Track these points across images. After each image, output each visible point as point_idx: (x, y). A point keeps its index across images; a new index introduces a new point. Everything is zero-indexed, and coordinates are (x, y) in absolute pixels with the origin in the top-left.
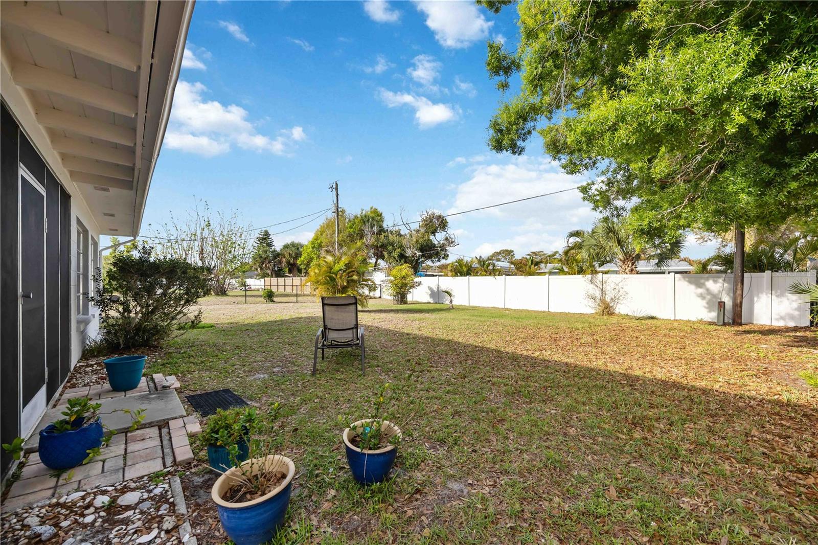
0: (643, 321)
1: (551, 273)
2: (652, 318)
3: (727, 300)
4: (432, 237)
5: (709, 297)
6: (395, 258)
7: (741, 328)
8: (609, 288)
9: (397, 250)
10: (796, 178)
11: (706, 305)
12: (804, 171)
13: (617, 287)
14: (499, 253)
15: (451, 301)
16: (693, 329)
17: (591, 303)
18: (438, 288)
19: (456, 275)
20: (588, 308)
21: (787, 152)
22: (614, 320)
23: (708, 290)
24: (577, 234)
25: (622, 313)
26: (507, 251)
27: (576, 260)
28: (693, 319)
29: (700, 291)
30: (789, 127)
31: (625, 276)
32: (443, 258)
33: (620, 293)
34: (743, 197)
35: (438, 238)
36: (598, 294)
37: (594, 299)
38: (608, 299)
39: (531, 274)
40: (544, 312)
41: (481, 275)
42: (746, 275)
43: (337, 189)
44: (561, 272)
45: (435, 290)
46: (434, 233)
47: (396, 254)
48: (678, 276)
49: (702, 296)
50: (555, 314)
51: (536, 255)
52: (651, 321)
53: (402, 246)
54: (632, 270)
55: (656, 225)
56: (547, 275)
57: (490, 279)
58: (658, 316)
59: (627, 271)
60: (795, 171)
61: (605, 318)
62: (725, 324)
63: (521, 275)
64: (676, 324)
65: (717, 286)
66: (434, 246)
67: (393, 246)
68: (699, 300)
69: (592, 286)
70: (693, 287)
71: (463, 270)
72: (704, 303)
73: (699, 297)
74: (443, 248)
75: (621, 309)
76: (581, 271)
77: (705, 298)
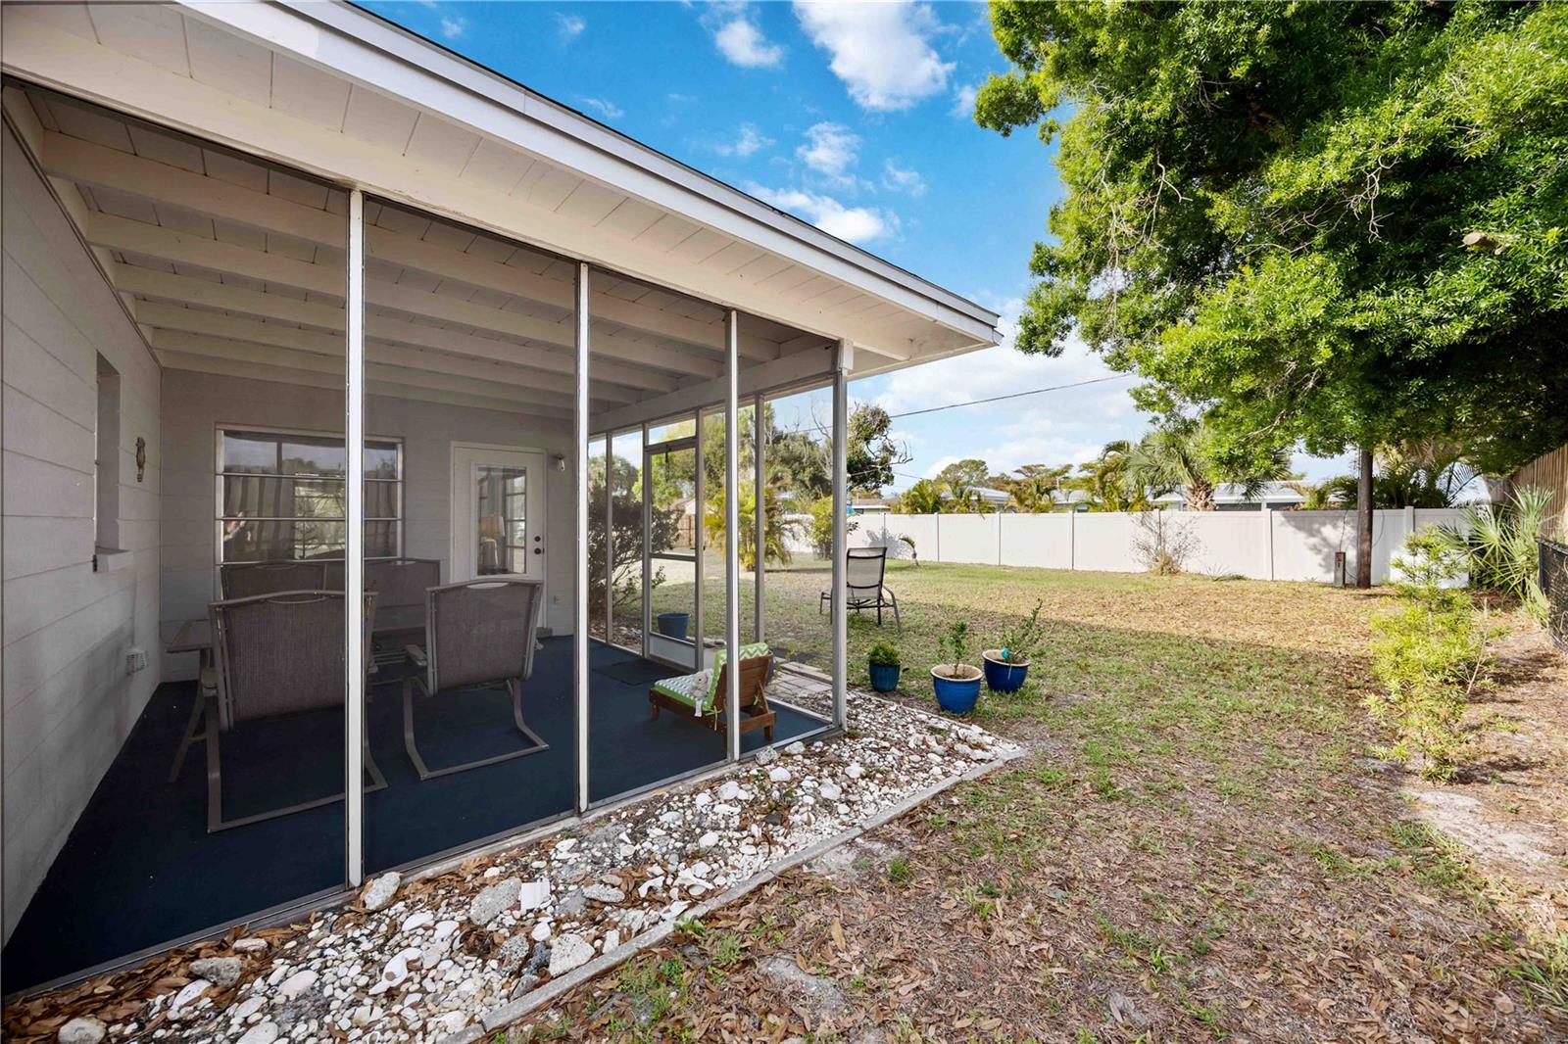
0: (1224, 583)
1: (1077, 508)
2: (1239, 578)
3: (1352, 555)
4: (865, 447)
5: (1326, 550)
6: (803, 482)
7: (1368, 591)
8: (1169, 533)
9: (808, 470)
11: (1323, 563)
13: (1183, 532)
15: (915, 555)
16: (1297, 592)
17: (1142, 555)
18: (884, 534)
19: (914, 511)
20: (1137, 564)
22: (1180, 581)
23: (1324, 540)
24: (1119, 447)
25: (1191, 570)
27: (1117, 489)
28: (1301, 579)
29: (1313, 540)
31: (1195, 513)
32: (886, 482)
33: (1189, 541)
35: (874, 449)
36: (1153, 541)
37: (1147, 549)
38: (1169, 550)
39: (1043, 510)
40: (1067, 571)
41: (959, 512)
42: (1375, 512)
44: (1092, 506)
45: (880, 536)
46: (867, 439)
47: (806, 476)
48: (1277, 514)
49: (1315, 549)
50: (1085, 574)
52: (1237, 582)
53: (815, 463)
54: (1206, 504)
56: (1071, 512)
57: (974, 518)
58: (1247, 576)
59: (1198, 505)
61: (1166, 578)
62: (1346, 586)
63: (1028, 512)
64: (1273, 587)
65: (1341, 533)
66: (869, 462)
67: (801, 463)
68: (1311, 554)
69: (1144, 529)
70: (1301, 536)
71: (924, 502)
72: (1319, 559)
73: (1311, 549)
74: (884, 464)
75: (1190, 565)
76: (1125, 506)
77: (1319, 552)
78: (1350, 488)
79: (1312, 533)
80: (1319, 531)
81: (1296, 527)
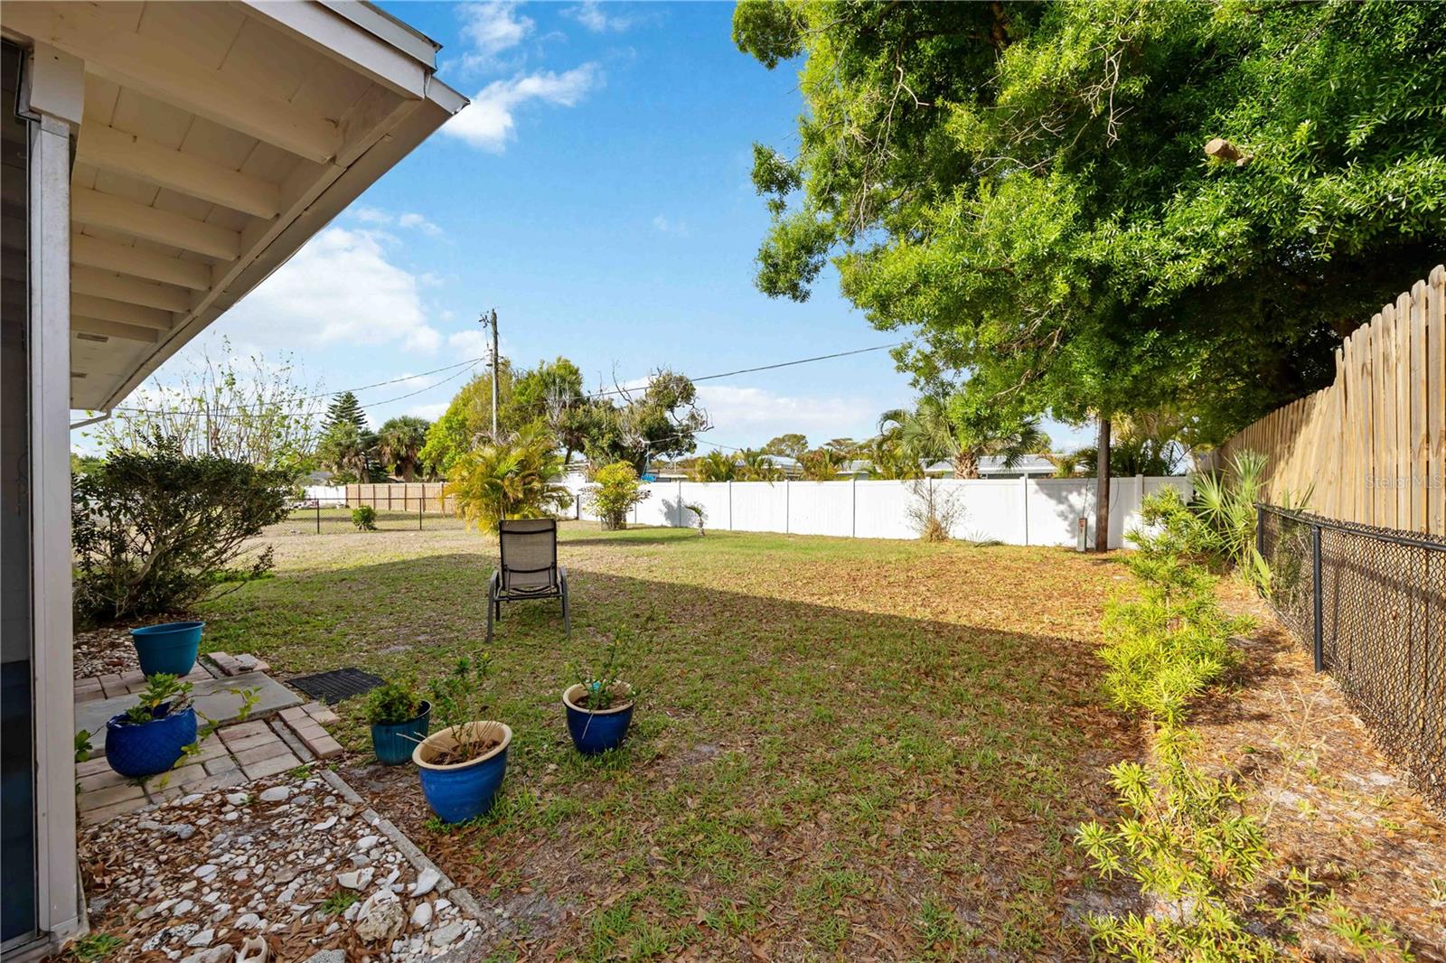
0: (984, 549)
1: (858, 476)
2: (997, 544)
3: (1092, 520)
4: (668, 414)
5: (1071, 516)
6: (603, 449)
8: (939, 500)
9: (607, 436)
10: (1139, 359)
11: (1069, 528)
12: (1148, 351)
13: (951, 499)
14: (782, 441)
15: (701, 524)
17: (915, 523)
18: (679, 502)
19: (708, 479)
20: (910, 531)
21: (1130, 326)
22: (944, 547)
23: (1071, 506)
24: (895, 416)
25: (958, 537)
26: (795, 436)
27: (893, 457)
28: (1050, 544)
29: (1063, 507)
30: (1126, 297)
31: (962, 481)
32: (687, 450)
33: (955, 508)
34: (1087, 378)
35: (678, 416)
36: (924, 509)
37: (919, 516)
38: (938, 517)
39: (826, 478)
40: (847, 538)
41: (750, 480)
42: (1111, 480)
43: (495, 324)
44: (872, 474)
45: (675, 505)
46: (671, 407)
47: (604, 443)
48: (1031, 481)
49: (1063, 515)
50: (864, 540)
51: (841, 444)
52: (995, 549)
53: (615, 429)
54: (971, 472)
55: (985, 413)
56: (852, 480)
57: (765, 485)
58: (1006, 542)
59: (964, 473)
60: (1136, 350)
61: (933, 545)
62: (1088, 550)
63: (813, 480)
64: (1024, 552)
65: (1083, 500)
66: (672, 429)
67: (600, 429)
68: (1060, 520)
69: (917, 497)
70: (1053, 502)
71: (721, 471)
72: (1065, 525)
73: (1059, 516)
74: (687, 432)
75: (957, 531)
76: (900, 475)
77: (1066, 518)
78: (1090, 457)
79: (1061, 500)
80: (1066, 498)
81: (1047, 494)
